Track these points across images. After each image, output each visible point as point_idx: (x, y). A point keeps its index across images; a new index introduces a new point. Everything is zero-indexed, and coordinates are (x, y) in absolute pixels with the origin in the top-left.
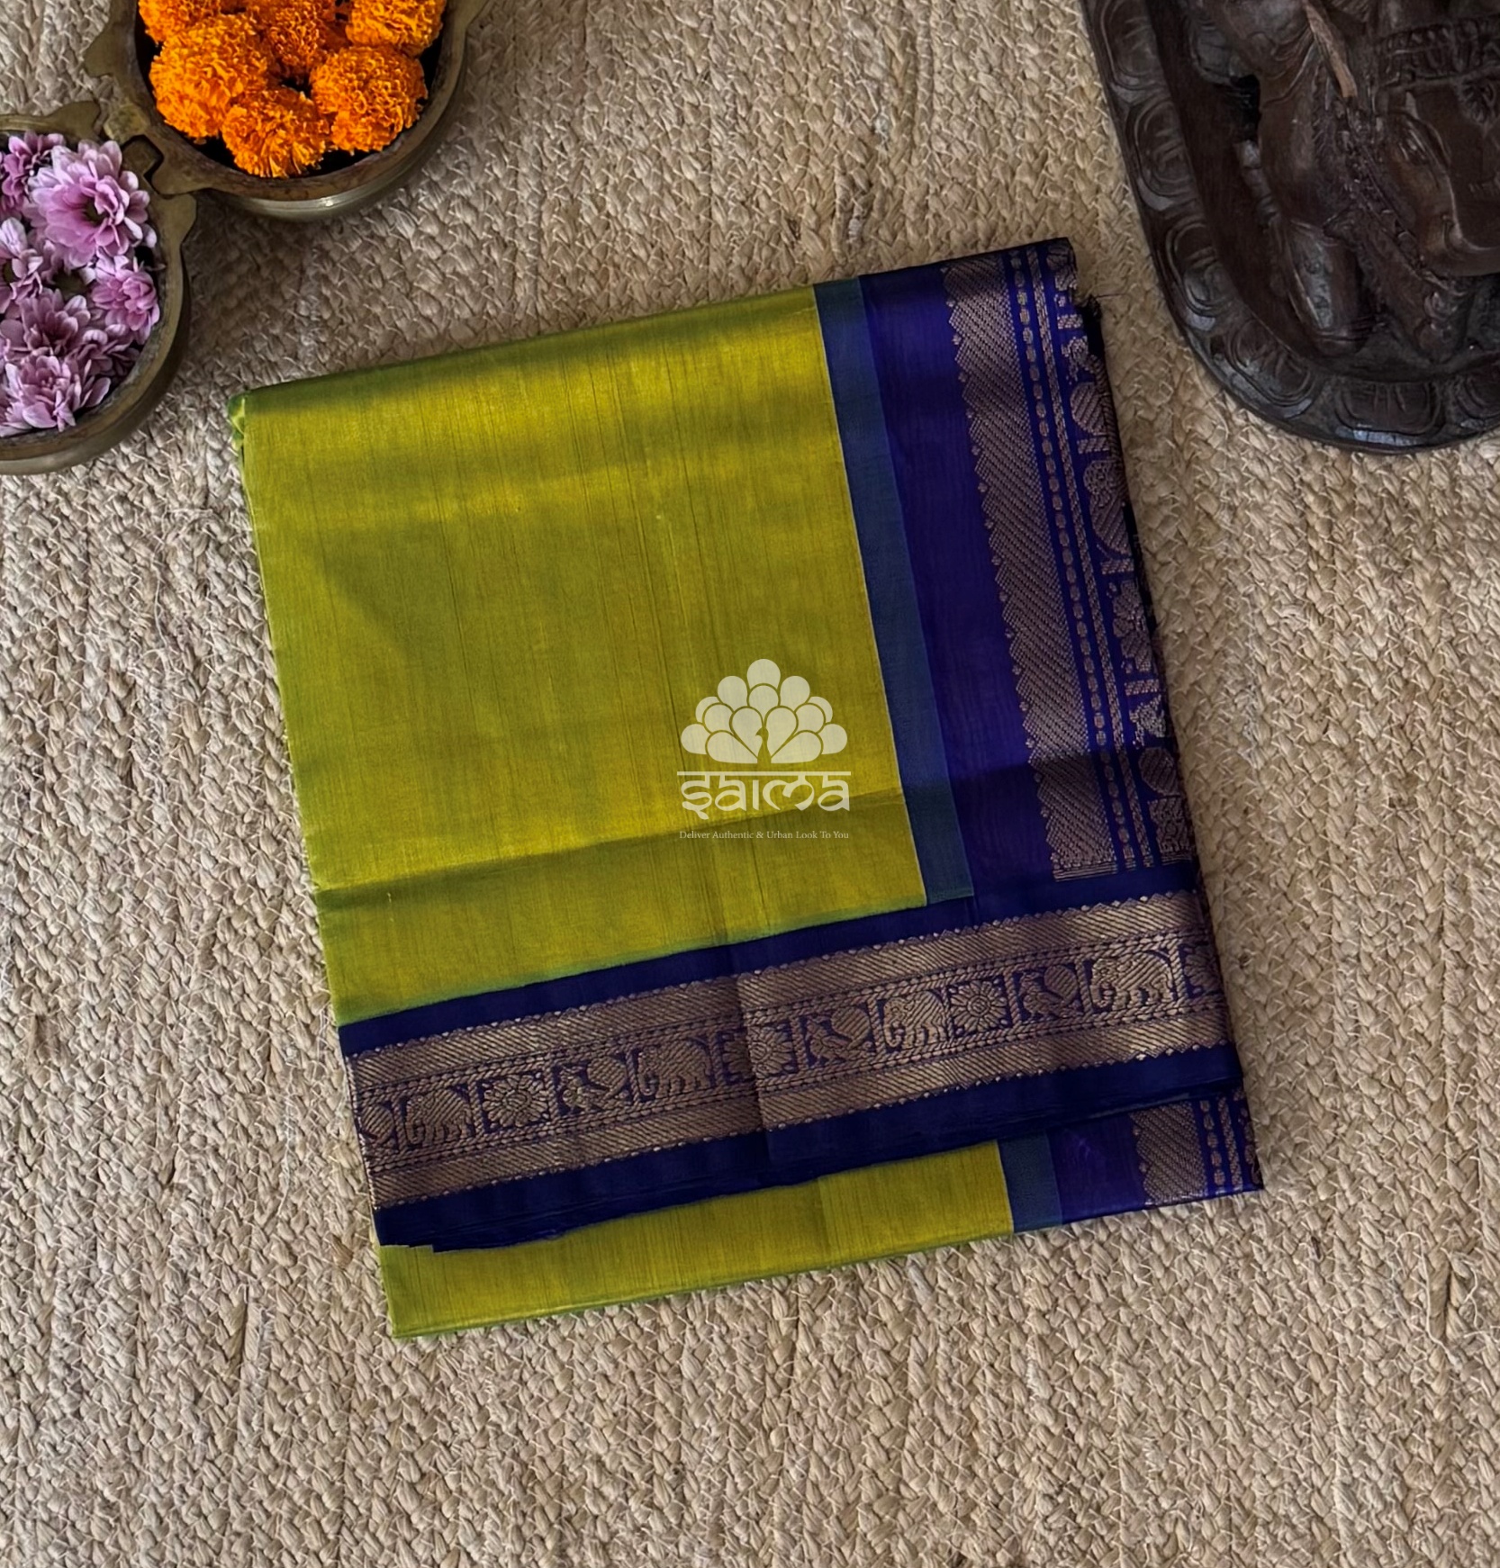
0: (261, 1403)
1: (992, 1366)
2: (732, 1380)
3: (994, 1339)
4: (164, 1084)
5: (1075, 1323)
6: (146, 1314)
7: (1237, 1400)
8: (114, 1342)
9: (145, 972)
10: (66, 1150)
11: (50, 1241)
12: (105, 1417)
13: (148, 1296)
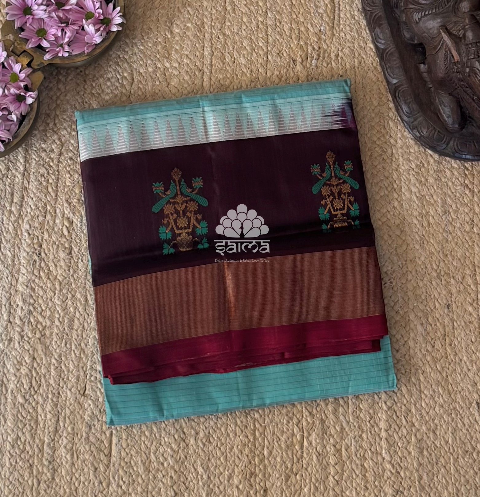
0: (118, 471)
1: (370, 450)
2: (282, 457)
3: (371, 440)
4: (82, 358)
5: (397, 433)
6: (76, 441)
7: (454, 458)
8: (66, 452)
9: (76, 320)
10: (49, 385)
11: (43, 417)
12: (63, 479)
13: (77, 434)
